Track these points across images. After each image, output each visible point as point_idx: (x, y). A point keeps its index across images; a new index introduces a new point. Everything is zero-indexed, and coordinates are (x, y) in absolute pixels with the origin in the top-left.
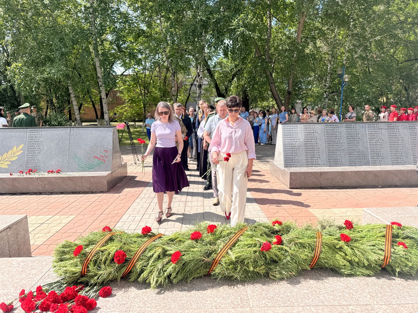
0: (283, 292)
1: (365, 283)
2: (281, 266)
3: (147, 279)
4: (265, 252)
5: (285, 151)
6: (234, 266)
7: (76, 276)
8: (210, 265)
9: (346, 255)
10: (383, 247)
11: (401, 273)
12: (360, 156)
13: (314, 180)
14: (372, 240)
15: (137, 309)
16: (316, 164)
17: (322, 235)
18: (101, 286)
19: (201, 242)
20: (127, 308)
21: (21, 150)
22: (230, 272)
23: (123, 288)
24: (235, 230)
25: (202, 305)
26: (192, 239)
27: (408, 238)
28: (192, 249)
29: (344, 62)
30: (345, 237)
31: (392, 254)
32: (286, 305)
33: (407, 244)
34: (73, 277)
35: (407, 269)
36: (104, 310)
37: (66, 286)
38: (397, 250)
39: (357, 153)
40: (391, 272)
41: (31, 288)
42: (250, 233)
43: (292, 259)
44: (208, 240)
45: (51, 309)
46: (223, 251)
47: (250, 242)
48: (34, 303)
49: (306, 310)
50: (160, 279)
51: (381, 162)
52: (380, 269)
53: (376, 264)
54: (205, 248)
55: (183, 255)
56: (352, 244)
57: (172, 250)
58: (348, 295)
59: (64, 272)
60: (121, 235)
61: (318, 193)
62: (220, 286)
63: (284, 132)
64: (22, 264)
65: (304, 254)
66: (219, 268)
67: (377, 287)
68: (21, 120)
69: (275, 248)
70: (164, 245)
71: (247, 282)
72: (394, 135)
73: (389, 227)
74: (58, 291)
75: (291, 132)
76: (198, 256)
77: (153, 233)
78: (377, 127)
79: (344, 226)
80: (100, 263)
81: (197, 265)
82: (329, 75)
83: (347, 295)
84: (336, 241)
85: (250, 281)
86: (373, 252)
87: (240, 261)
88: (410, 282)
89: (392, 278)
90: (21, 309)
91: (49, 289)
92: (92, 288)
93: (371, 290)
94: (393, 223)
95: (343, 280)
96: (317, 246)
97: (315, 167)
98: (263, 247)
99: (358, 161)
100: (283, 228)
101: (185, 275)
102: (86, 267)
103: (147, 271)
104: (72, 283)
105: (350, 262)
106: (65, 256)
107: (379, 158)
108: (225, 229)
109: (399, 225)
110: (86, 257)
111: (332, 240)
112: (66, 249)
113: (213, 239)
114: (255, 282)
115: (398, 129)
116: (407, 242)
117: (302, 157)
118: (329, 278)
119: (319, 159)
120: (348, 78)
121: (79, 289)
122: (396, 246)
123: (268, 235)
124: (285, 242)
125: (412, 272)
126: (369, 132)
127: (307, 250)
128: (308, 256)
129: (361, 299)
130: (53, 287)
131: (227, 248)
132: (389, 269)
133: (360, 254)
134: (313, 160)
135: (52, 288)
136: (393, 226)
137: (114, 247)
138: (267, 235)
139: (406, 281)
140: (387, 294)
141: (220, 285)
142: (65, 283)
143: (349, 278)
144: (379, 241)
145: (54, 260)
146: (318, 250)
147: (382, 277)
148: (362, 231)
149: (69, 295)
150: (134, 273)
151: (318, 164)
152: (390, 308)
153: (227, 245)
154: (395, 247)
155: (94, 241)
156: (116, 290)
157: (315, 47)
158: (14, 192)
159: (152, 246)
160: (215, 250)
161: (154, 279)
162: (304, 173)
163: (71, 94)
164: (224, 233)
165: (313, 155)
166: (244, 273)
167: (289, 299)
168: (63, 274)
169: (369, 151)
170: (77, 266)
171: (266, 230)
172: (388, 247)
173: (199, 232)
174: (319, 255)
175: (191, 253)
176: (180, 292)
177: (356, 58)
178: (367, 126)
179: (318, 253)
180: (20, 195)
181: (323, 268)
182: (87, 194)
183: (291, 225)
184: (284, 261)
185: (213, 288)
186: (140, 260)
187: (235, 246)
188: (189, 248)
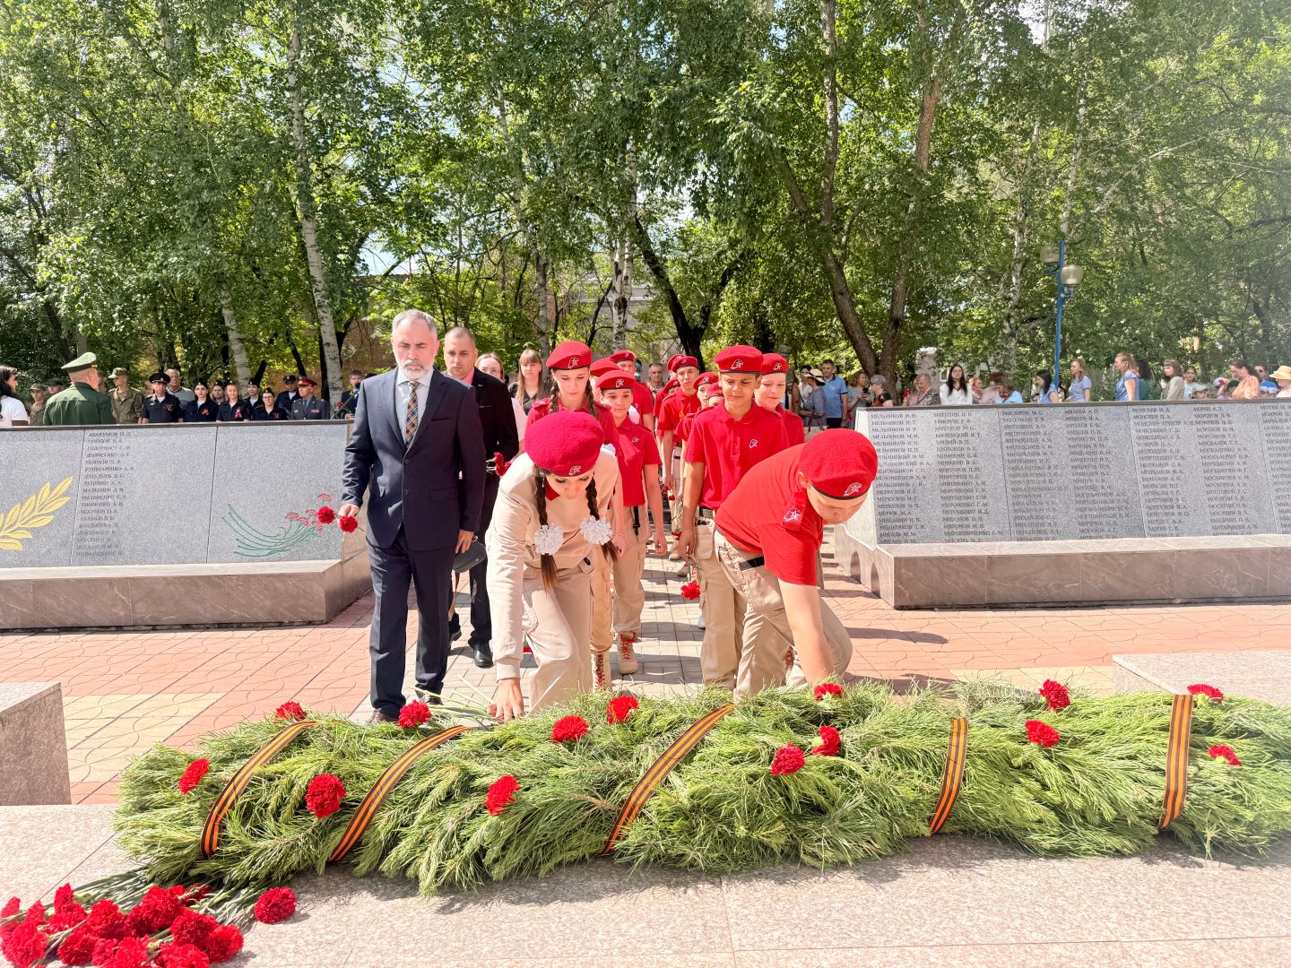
0: (841, 905)
1: (1106, 875)
2: (837, 822)
3: (409, 864)
4: (785, 779)
5: (878, 492)
6: (686, 823)
7: (185, 856)
8: (610, 822)
9: (1045, 787)
10: (1162, 762)
11: (1221, 844)
12: (1113, 508)
13: (971, 582)
14: (1129, 741)
15: (371, 958)
16: (975, 533)
17: (968, 727)
18: (265, 889)
19: (584, 748)
20: (338, 954)
21: (65, 495)
22: (673, 844)
23: (332, 895)
24: (694, 712)
25: (578, 944)
26: (557, 739)
27: (1242, 733)
28: (554, 771)
29: (1064, 228)
30: (1042, 730)
31: (1189, 784)
32: (849, 943)
33: (1239, 755)
34: (174, 858)
35: (1239, 829)
36: (266, 961)
38: (1206, 771)
39: (1103, 498)
40: (1189, 842)
41: (37, 891)
42: (739, 719)
43: (872, 801)
44: (605, 743)
45: (95, 959)
46: (654, 777)
47: (737, 745)
48: (41, 936)
49: (910, 959)
50: (450, 865)
51: (1180, 526)
52: (1154, 831)
53: (1142, 818)
55: (527, 790)
56: (1061, 754)
57: (490, 773)
58: (1048, 912)
59: (146, 844)
60: (331, 729)
61: (983, 621)
62: (642, 888)
63: (875, 433)
64: (25, 824)
65: (910, 787)
66: (639, 829)
67: (1143, 890)
68: (69, 407)
69: (817, 764)
70: (465, 759)
71: (726, 873)
72: (1218, 440)
73: (1184, 701)
75: (897, 433)
76: (572, 791)
77: (435, 724)
78: (1162, 417)
79: (1043, 699)
80: (261, 815)
81: (569, 821)
82: (1019, 267)
83: (1046, 914)
84: (1013, 745)
85: (740, 872)
86: (1129, 777)
87: (705, 808)
88: (1251, 872)
89: (1193, 862)
90: (3, 958)
92: (233, 895)
93: (1122, 897)
94: (1195, 689)
95: (1035, 867)
96: (953, 757)
97: (973, 541)
98: (776, 762)
99: (1109, 524)
100: (846, 705)
101: (530, 853)
102: (217, 828)
103: (409, 839)
104: (171, 879)
105: (1057, 809)
106: (154, 796)
107: (1173, 514)
108: (665, 710)
109: (1214, 693)
110: (218, 796)
111: (999, 741)
112: (159, 773)
113: (624, 740)
114: (755, 876)
115: (1230, 422)
116: (1240, 746)
117: (934, 513)
118: (990, 862)
119: (985, 516)
120: (1075, 274)
121: (190, 897)
122: (1203, 757)
123: (800, 727)
124: (849, 746)
125: (1257, 841)
126: (1138, 431)
127: (921, 773)
128: (921, 790)
129: (1089, 925)
130: (111, 891)
131: (666, 768)
132: (1184, 832)
133: (1088, 783)
134: (967, 519)
136: (1194, 697)
138: (793, 726)
139: (1238, 869)
140: (1175, 909)
141: (643, 884)
142: (148, 877)
143: (1054, 861)
144: (1149, 742)
145: (121, 809)
146: (954, 771)
147: (1161, 858)
148: (1097, 714)
149: (156, 913)
150: (370, 845)
151: (984, 533)
152: (1181, 953)
154: (1201, 763)
155: (248, 746)
156: (311, 900)
157: (974, 181)
158: (39, 625)
159: (431, 762)
160: (628, 774)
161: (429, 863)
162: (940, 559)
163: (229, 332)
164: (657, 723)
165: (968, 505)
166: (719, 847)
167: (859, 925)
168: (144, 849)
169: (1142, 491)
170: (188, 824)
171: (794, 712)
172: (1177, 761)
173: (579, 719)
174: (959, 788)
175: (549, 782)
176: (512, 907)
177: (1099, 214)
178: (1132, 414)
179: (956, 781)
180: (58, 633)
181: (972, 831)
182: (263, 628)
183: (872, 698)
184: (848, 806)
185: (618, 893)
186: (389, 805)
187: (691, 761)
188: (547, 768)
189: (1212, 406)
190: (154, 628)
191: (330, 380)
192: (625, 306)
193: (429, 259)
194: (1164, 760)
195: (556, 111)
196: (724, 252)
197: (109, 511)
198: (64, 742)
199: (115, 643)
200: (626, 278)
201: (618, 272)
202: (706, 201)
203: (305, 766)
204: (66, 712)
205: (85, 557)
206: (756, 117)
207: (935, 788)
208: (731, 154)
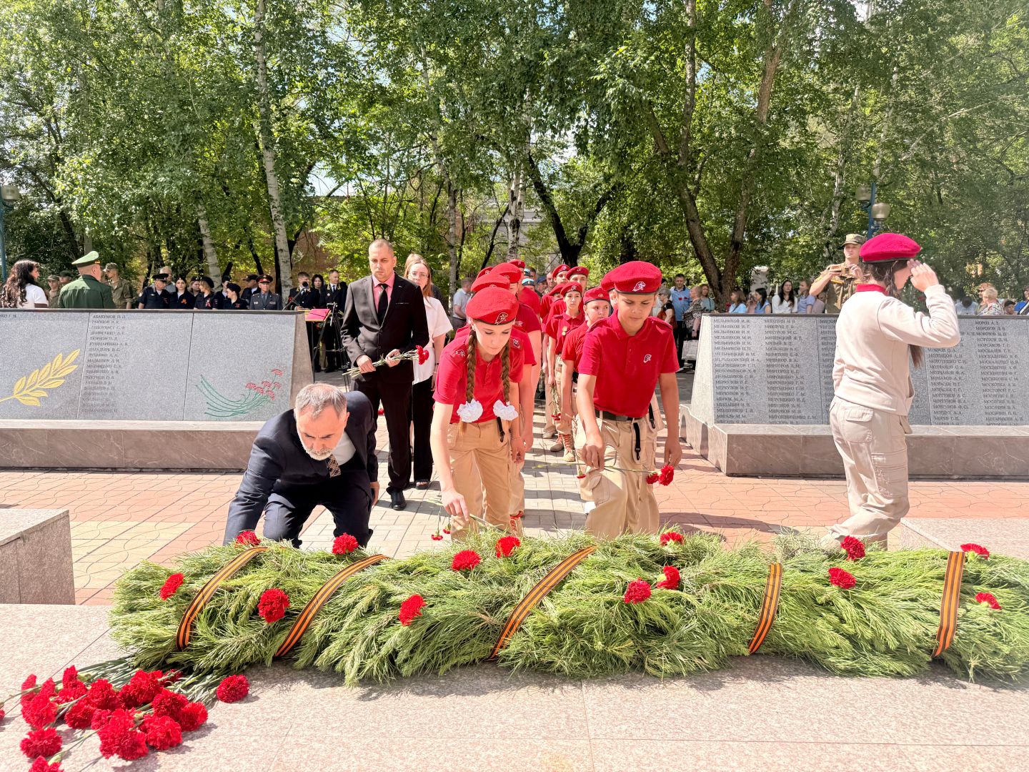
0: (676, 706)
1: (889, 692)
2: (675, 642)
3: (338, 662)
4: (635, 606)
5: (717, 382)
6: (556, 637)
7: (164, 648)
8: (496, 634)
9: (842, 620)
10: (937, 604)
11: (982, 671)
13: (788, 456)
14: (911, 587)
15: (306, 733)
16: (794, 417)
17: (783, 571)
18: (224, 676)
19: (476, 576)
20: (281, 728)
21: (73, 364)
22: (545, 653)
23: (277, 682)
24: (565, 551)
25: (468, 728)
26: (456, 568)
27: (1003, 584)
28: (453, 592)
29: (876, 172)
30: (843, 576)
31: (959, 622)
32: (681, 737)
33: (999, 601)
34: (155, 649)
35: (997, 660)
36: (225, 731)
37: (137, 672)
38: (972, 613)
40: (958, 670)
41: (50, 671)
42: (600, 558)
43: (704, 626)
44: (493, 572)
45: (94, 724)
46: (531, 601)
47: (598, 578)
48: (52, 705)
49: (729, 751)
50: (369, 663)
51: (960, 417)
52: (928, 658)
53: (919, 648)
55: (431, 606)
56: (857, 595)
57: (403, 592)
58: (841, 718)
59: (134, 637)
60: (278, 553)
61: (797, 488)
62: (519, 687)
63: (716, 335)
64: (41, 619)
65: (734, 616)
66: (518, 641)
67: (918, 704)
68: (78, 294)
69: (661, 595)
70: (384, 580)
71: (586, 678)
72: (993, 348)
73: (957, 557)
75: (734, 335)
76: (466, 609)
77: (362, 553)
79: (844, 551)
80: (223, 618)
81: (463, 632)
82: (838, 203)
83: (838, 720)
84: (818, 586)
85: (597, 677)
86: (910, 615)
87: (571, 627)
88: (1005, 694)
89: (958, 684)
90: (23, 721)
92: (200, 680)
93: (901, 710)
94: (967, 547)
95: (832, 683)
96: (769, 594)
97: (792, 423)
98: (629, 593)
100: (685, 550)
101: (432, 656)
102: (189, 627)
103: (337, 642)
104: (152, 665)
105: (852, 638)
106: (141, 600)
107: (955, 407)
108: (541, 547)
109: (982, 551)
110: (190, 603)
111: (807, 583)
112: (145, 583)
113: (508, 570)
114: (609, 681)
115: (1005, 334)
116: (1001, 594)
117: (762, 400)
118: (796, 677)
119: (802, 403)
120: (883, 210)
121: (166, 680)
122: (970, 601)
123: (648, 566)
124: (686, 582)
125: (1011, 670)
127: (743, 605)
128: (743, 619)
129: (873, 731)
131: (541, 594)
132: (953, 661)
133: (877, 619)
134: (788, 405)
135: (103, 675)
136: (965, 553)
137: (261, 581)
138: (643, 565)
139: (995, 691)
140: (943, 720)
141: (520, 683)
142: (135, 663)
143: (847, 680)
144: (927, 588)
145: (115, 609)
146: (770, 605)
147: (933, 680)
148: (887, 564)
149: (141, 692)
150: (308, 645)
151: (801, 417)
152: (946, 755)
153: (541, 586)
154: (969, 606)
155: (214, 565)
156: (261, 686)
157: (805, 133)
158: (52, 465)
159: (356, 582)
160: (511, 597)
161: (353, 661)
162: (764, 437)
163: (204, 238)
164: (535, 558)
165: (789, 394)
166: (582, 657)
167: (690, 723)
168: (132, 641)
169: (930, 387)
170: (166, 623)
171: (643, 554)
172: (950, 603)
173: (473, 553)
174: (773, 619)
175: (449, 601)
176: (417, 697)
177: (905, 162)
179: (771, 613)
180: (66, 472)
181: (782, 653)
182: (226, 473)
183: (706, 545)
184: (684, 629)
185: (501, 690)
186: (323, 615)
187: (561, 589)
188: (447, 590)
189: (990, 321)
190: (141, 471)
191: (282, 279)
192: (518, 226)
193: (363, 184)
194: (939, 603)
195: (467, 67)
196: (599, 184)
197: (108, 377)
198: (70, 556)
199: (110, 481)
200: (520, 203)
201: (514, 199)
202: (587, 143)
203: (258, 582)
204: (73, 533)
205: (88, 412)
206: (629, 75)
207: (754, 618)
208: (609, 105)
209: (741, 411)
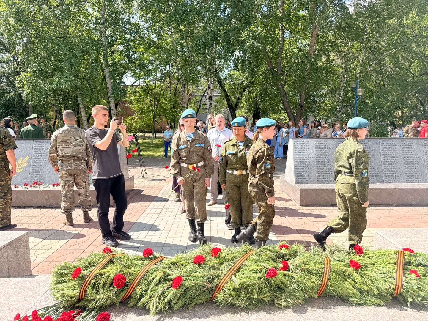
1: (375, 313)
2: (287, 293)
3: (147, 305)
4: (270, 278)
5: (295, 167)
6: (238, 293)
7: (74, 300)
8: (213, 291)
9: (355, 282)
10: (394, 275)
11: (413, 303)
12: (373, 174)
13: (326, 197)
14: (383, 268)
16: (327, 181)
17: (330, 261)
18: (99, 311)
19: (204, 266)
21: (27, 162)
22: (233, 299)
23: (121, 313)
24: (240, 253)
26: (195, 263)
27: (420, 265)
28: (194, 274)
29: (358, 76)
30: (355, 263)
31: (403, 283)
33: (419, 272)
34: (70, 301)
35: (419, 299)
37: (62, 311)
38: (408, 279)
40: (403, 302)
42: (255, 257)
43: (299, 286)
44: (211, 264)
46: (227, 277)
47: (255, 267)
50: (160, 305)
51: (396, 180)
52: (391, 298)
53: (387, 293)
54: (208, 273)
55: (185, 280)
56: (361, 272)
57: (173, 274)
59: (61, 296)
60: (121, 257)
62: (223, 314)
63: (295, 147)
64: (19, 285)
65: (312, 282)
66: (222, 295)
68: (28, 132)
69: (281, 274)
70: (165, 269)
71: (250, 309)
72: (409, 152)
73: (401, 253)
74: (54, 316)
75: (302, 147)
76: (200, 282)
77: (155, 256)
78: (391, 143)
79: (354, 251)
80: (98, 287)
81: (199, 291)
82: (343, 88)
84: (345, 268)
85: (255, 309)
86: (383, 280)
87: (244, 288)
88: (423, 313)
89: (403, 309)
91: (44, 314)
92: (89, 313)
94: (405, 249)
95: (352, 309)
96: (325, 272)
97: (327, 183)
98: (267, 273)
99: (372, 179)
100: (290, 252)
101: (186, 301)
102: (84, 291)
103: (147, 296)
104: (69, 307)
105: (359, 290)
106: (63, 279)
107: (393, 176)
108: (230, 252)
109: (412, 251)
110: (84, 280)
111: (341, 267)
112: (64, 271)
113: (216, 263)
114: (260, 310)
115: (413, 146)
116: (420, 270)
117: (314, 174)
118: (337, 307)
119: (331, 175)
120: (361, 91)
121: (75, 314)
122: (408, 274)
123: (275, 260)
124: (291, 267)
125: (425, 303)
126: (382, 148)
127: (315, 277)
128: (315, 283)
130: (49, 311)
131: (231, 274)
132: (401, 299)
133: (370, 282)
134: (325, 176)
135: (48, 313)
136: (405, 252)
137: (114, 270)
138: (273, 259)
139: (419, 312)
141: (223, 312)
142: (61, 306)
143: (358, 307)
144: (390, 268)
145: (52, 283)
146: (326, 277)
147: (393, 307)
148: (372, 257)
150: (134, 298)
151: (330, 181)
153: (231, 270)
154: (407, 276)
155: (94, 262)
156: (115, 315)
157: (329, 60)
158: (18, 205)
159: (153, 270)
160: (219, 276)
161: (153, 305)
162: (316, 190)
163: (80, 105)
164: (228, 257)
165: (325, 171)
166: (248, 300)
168: (60, 298)
169: (383, 168)
170: (74, 289)
171: (273, 254)
172: (399, 275)
173: (202, 256)
174: (327, 282)
175: (193, 278)
176: (180, 320)
177: (370, 72)
178: (381, 142)
179: (326, 280)
180: (24, 208)
181: (331, 296)
183: (298, 250)
184: (291, 288)
185: (215, 315)
186: (140, 284)
187: (239, 271)
188: (192, 273)
189: (407, 140)
190: (56, 207)
192: (211, 99)
193: (146, 80)
194: (395, 274)
195: (188, 34)
196: (244, 81)
197: (41, 168)
199: (43, 212)
200: (212, 89)
202: (238, 65)
206: (255, 38)
207: (319, 282)
208: (247, 50)
209: (306, 178)
